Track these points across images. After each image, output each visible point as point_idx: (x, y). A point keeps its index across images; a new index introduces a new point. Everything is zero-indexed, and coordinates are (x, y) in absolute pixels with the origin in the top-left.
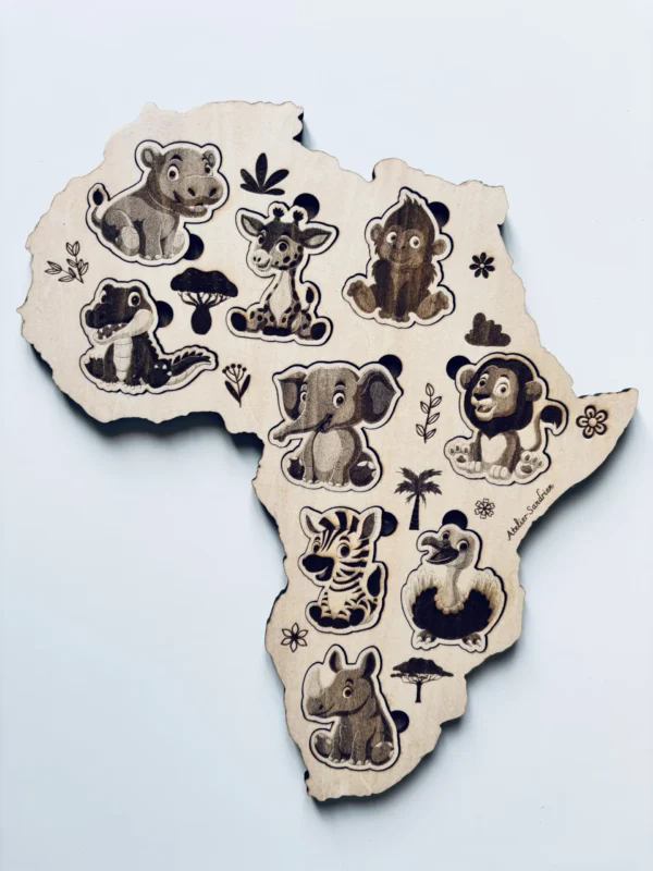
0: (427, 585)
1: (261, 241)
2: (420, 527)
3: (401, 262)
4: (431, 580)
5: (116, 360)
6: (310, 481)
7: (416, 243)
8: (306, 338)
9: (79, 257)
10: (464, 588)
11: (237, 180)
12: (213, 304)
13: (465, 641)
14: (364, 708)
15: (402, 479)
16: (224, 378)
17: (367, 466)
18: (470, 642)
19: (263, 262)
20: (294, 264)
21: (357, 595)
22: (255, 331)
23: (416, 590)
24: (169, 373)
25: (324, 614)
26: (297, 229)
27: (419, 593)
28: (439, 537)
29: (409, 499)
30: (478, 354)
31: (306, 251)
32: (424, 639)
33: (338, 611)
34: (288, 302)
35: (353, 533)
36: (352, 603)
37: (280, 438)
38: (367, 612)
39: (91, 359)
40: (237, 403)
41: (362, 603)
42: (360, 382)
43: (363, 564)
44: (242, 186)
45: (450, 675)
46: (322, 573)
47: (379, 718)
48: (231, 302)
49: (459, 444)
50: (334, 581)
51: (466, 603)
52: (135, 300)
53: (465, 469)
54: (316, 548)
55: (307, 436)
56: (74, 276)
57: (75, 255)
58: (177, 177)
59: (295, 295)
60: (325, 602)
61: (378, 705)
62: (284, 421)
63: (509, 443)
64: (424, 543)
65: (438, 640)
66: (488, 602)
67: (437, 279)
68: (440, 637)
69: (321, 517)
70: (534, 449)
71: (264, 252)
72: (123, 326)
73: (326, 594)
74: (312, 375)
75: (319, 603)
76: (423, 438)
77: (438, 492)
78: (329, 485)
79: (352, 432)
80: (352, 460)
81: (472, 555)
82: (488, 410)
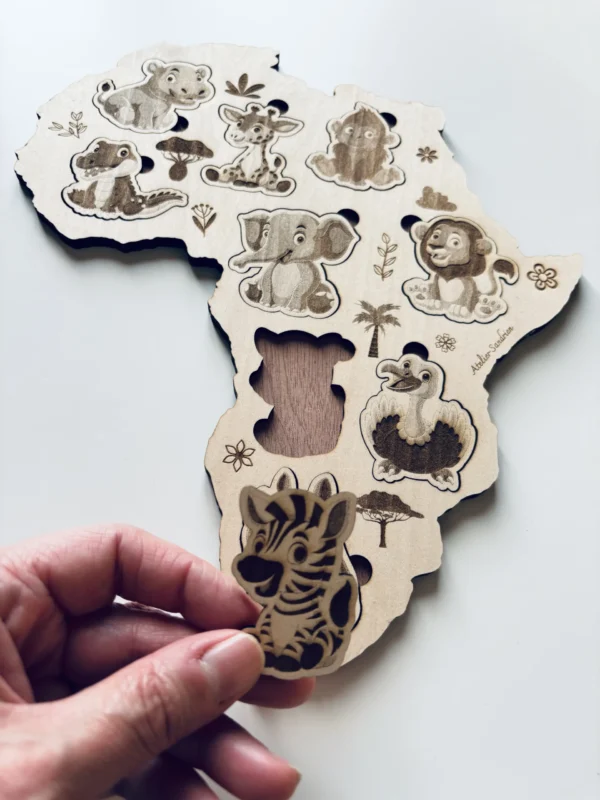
0: (388, 412)
1: (239, 124)
3: (358, 146)
5: (97, 193)
6: (268, 305)
7: (370, 135)
8: (272, 190)
9: (80, 122)
10: (430, 422)
11: (222, 87)
12: (191, 161)
13: (435, 477)
15: (361, 310)
16: (192, 213)
17: (325, 296)
18: (440, 478)
19: (239, 138)
20: (265, 141)
22: (228, 182)
23: (376, 418)
24: (144, 206)
26: (270, 120)
27: (380, 419)
28: (400, 365)
29: (368, 328)
30: (430, 214)
31: (276, 134)
32: (386, 470)
34: (259, 164)
37: (240, 265)
39: (74, 191)
40: (202, 233)
42: (320, 227)
44: (227, 91)
45: (419, 515)
48: (205, 161)
49: (418, 284)
51: (433, 434)
52: (123, 153)
53: (424, 305)
55: (266, 266)
56: (73, 133)
57: (77, 120)
58: (173, 81)
59: (264, 160)
62: (245, 251)
63: (466, 287)
64: (384, 371)
65: (403, 473)
66: (457, 436)
67: (389, 160)
68: (405, 469)
70: (493, 293)
71: (241, 132)
72: (109, 170)
74: (274, 218)
76: (380, 277)
77: (396, 323)
78: (286, 310)
79: (312, 266)
80: (310, 290)
81: (435, 386)
82: (443, 258)
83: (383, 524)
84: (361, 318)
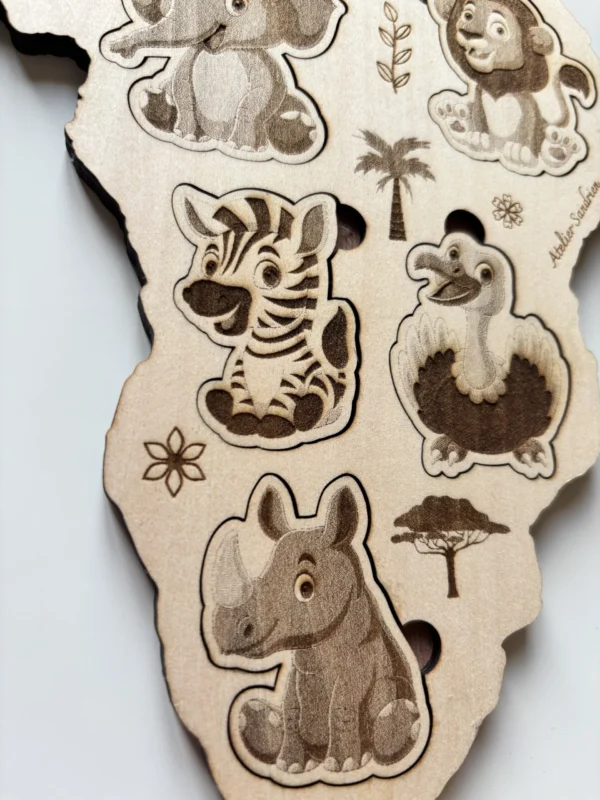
2: (408, 235)
4: (441, 335)
14: (347, 622)
25: (239, 407)
33: (268, 400)
35: (285, 240)
36: (296, 382)
41: (316, 381)
43: (311, 303)
47: (379, 644)
50: (254, 335)
54: (211, 267)
60: (238, 379)
61: (374, 612)
73: (239, 362)
75: (226, 384)
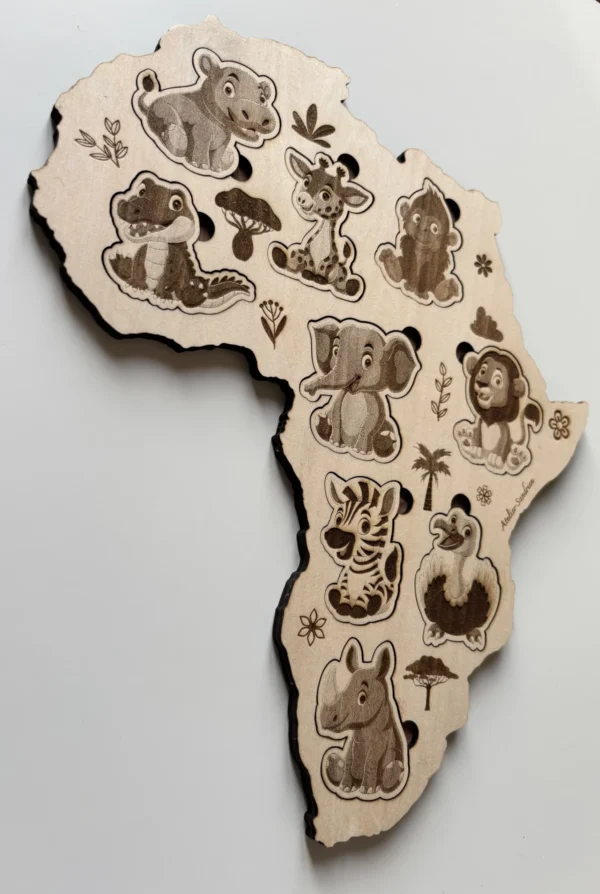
0: (438, 573)
1: (306, 184)
3: (423, 243)
4: (441, 567)
5: (148, 264)
6: (337, 444)
7: (435, 230)
8: (341, 291)
9: (118, 137)
10: (468, 580)
11: (289, 122)
12: (256, 232)
13: (468, 637)
14: (378, 719)
15: (418, 455)
16: (259, 313)
17: (388, 437)
18: (472, 638)
19: (307, 204)
20: (334, 215)
21: (375, 578)
22: (295, 271)
23: (428, 577)
24: (205, 295)
25: (343, 600)
26: (339, 184)
27: (431, 580)
28: (447, 520)
29: (424, 476)
30: (480, 343)
31: (346, 208)
32: (434, 635)
34: (327, 251)
35: (374, 508)
37: (311, 391)
38: (384, 598)
39: (118, 256)
40: (272, 344)
41: (380, 589)
42: (387, 348)
43: (382, 543)
44: (293, 127)
45: (455, 676)
46: (343, 549)
48: (273, 235)
49: (465, 428)
50: (354, 560)
51: (470, 595)
52: (177, 204)
53: (469, 453)
54: (339, 521)
55: (336, 393)
56: (110, 156)
57: (114, 134)
58: (232, 95)
59: (334, 245)
60: (344, 584)
61: (391, 713)
62: (315, 373)
63: (502, 433)
64: (436, 527)
65: (447, 636)
66: (486, 595)
67: (451, 267)
68: (448, 632)
69: (345, 485)
70: (521, 443)
71: (308, 195)
72: (161, 229)
73: (346, 575)
74: (344, 331)
75: (339, 586)
76: (436, 416)
77: (448, 473)
78: (353, 451)
79: (378, 398)
80: (376, 428)
81: (474, 543)
82: (487, 399)
83: (429, 687)
84: (419, 464)
